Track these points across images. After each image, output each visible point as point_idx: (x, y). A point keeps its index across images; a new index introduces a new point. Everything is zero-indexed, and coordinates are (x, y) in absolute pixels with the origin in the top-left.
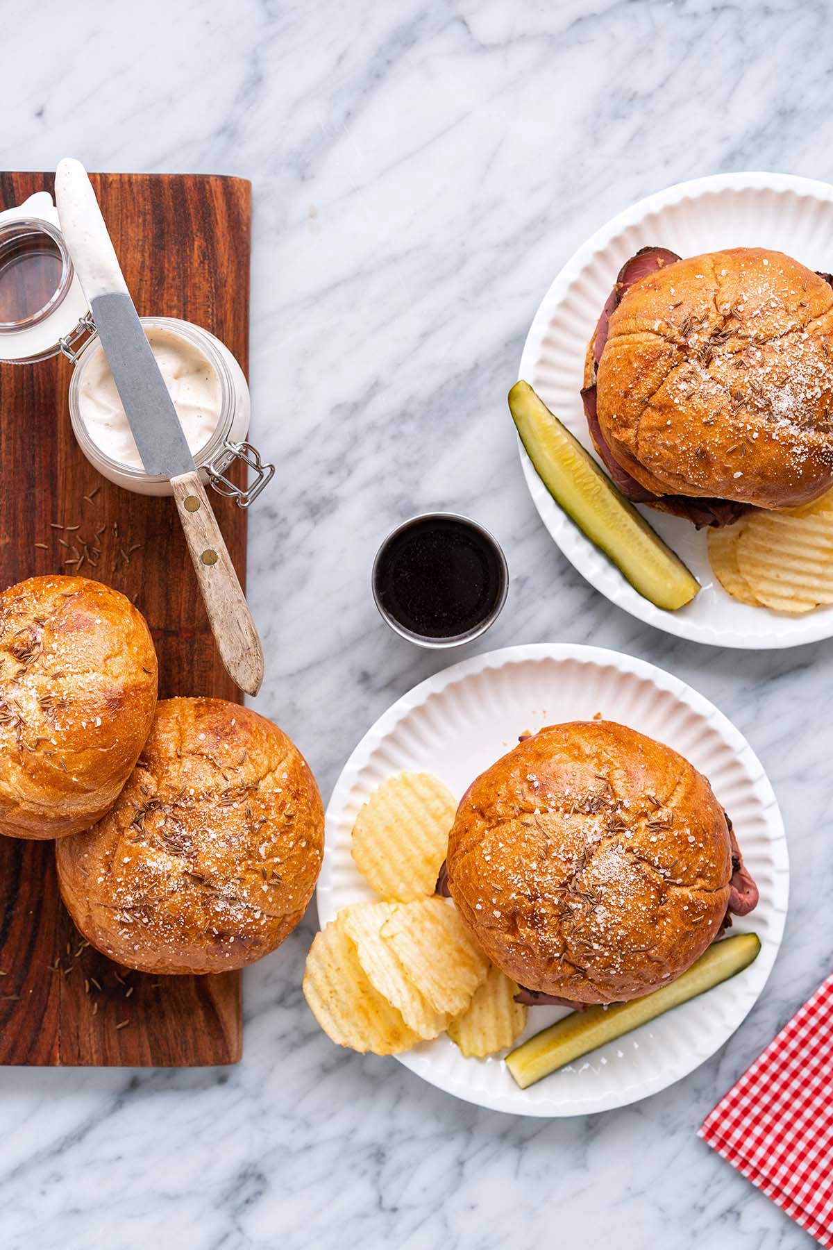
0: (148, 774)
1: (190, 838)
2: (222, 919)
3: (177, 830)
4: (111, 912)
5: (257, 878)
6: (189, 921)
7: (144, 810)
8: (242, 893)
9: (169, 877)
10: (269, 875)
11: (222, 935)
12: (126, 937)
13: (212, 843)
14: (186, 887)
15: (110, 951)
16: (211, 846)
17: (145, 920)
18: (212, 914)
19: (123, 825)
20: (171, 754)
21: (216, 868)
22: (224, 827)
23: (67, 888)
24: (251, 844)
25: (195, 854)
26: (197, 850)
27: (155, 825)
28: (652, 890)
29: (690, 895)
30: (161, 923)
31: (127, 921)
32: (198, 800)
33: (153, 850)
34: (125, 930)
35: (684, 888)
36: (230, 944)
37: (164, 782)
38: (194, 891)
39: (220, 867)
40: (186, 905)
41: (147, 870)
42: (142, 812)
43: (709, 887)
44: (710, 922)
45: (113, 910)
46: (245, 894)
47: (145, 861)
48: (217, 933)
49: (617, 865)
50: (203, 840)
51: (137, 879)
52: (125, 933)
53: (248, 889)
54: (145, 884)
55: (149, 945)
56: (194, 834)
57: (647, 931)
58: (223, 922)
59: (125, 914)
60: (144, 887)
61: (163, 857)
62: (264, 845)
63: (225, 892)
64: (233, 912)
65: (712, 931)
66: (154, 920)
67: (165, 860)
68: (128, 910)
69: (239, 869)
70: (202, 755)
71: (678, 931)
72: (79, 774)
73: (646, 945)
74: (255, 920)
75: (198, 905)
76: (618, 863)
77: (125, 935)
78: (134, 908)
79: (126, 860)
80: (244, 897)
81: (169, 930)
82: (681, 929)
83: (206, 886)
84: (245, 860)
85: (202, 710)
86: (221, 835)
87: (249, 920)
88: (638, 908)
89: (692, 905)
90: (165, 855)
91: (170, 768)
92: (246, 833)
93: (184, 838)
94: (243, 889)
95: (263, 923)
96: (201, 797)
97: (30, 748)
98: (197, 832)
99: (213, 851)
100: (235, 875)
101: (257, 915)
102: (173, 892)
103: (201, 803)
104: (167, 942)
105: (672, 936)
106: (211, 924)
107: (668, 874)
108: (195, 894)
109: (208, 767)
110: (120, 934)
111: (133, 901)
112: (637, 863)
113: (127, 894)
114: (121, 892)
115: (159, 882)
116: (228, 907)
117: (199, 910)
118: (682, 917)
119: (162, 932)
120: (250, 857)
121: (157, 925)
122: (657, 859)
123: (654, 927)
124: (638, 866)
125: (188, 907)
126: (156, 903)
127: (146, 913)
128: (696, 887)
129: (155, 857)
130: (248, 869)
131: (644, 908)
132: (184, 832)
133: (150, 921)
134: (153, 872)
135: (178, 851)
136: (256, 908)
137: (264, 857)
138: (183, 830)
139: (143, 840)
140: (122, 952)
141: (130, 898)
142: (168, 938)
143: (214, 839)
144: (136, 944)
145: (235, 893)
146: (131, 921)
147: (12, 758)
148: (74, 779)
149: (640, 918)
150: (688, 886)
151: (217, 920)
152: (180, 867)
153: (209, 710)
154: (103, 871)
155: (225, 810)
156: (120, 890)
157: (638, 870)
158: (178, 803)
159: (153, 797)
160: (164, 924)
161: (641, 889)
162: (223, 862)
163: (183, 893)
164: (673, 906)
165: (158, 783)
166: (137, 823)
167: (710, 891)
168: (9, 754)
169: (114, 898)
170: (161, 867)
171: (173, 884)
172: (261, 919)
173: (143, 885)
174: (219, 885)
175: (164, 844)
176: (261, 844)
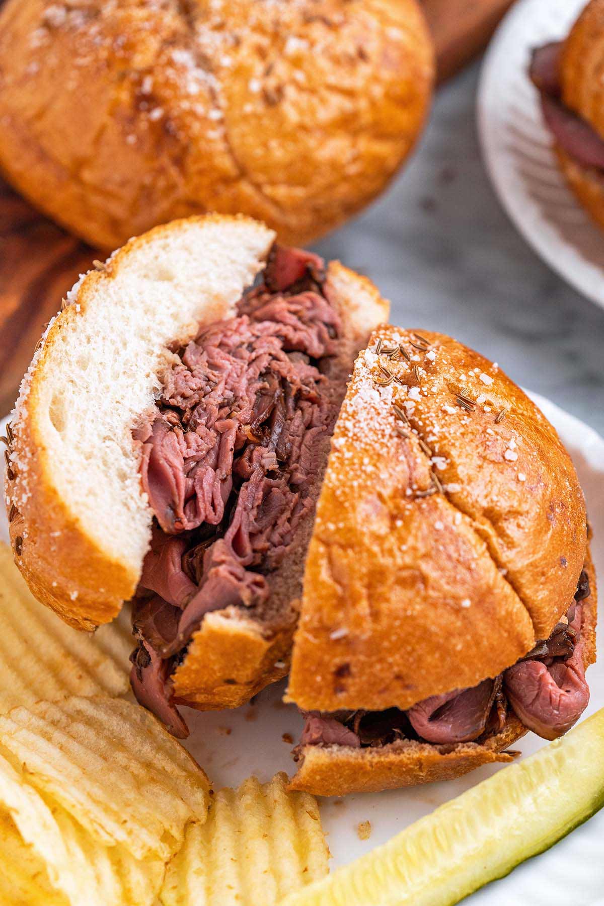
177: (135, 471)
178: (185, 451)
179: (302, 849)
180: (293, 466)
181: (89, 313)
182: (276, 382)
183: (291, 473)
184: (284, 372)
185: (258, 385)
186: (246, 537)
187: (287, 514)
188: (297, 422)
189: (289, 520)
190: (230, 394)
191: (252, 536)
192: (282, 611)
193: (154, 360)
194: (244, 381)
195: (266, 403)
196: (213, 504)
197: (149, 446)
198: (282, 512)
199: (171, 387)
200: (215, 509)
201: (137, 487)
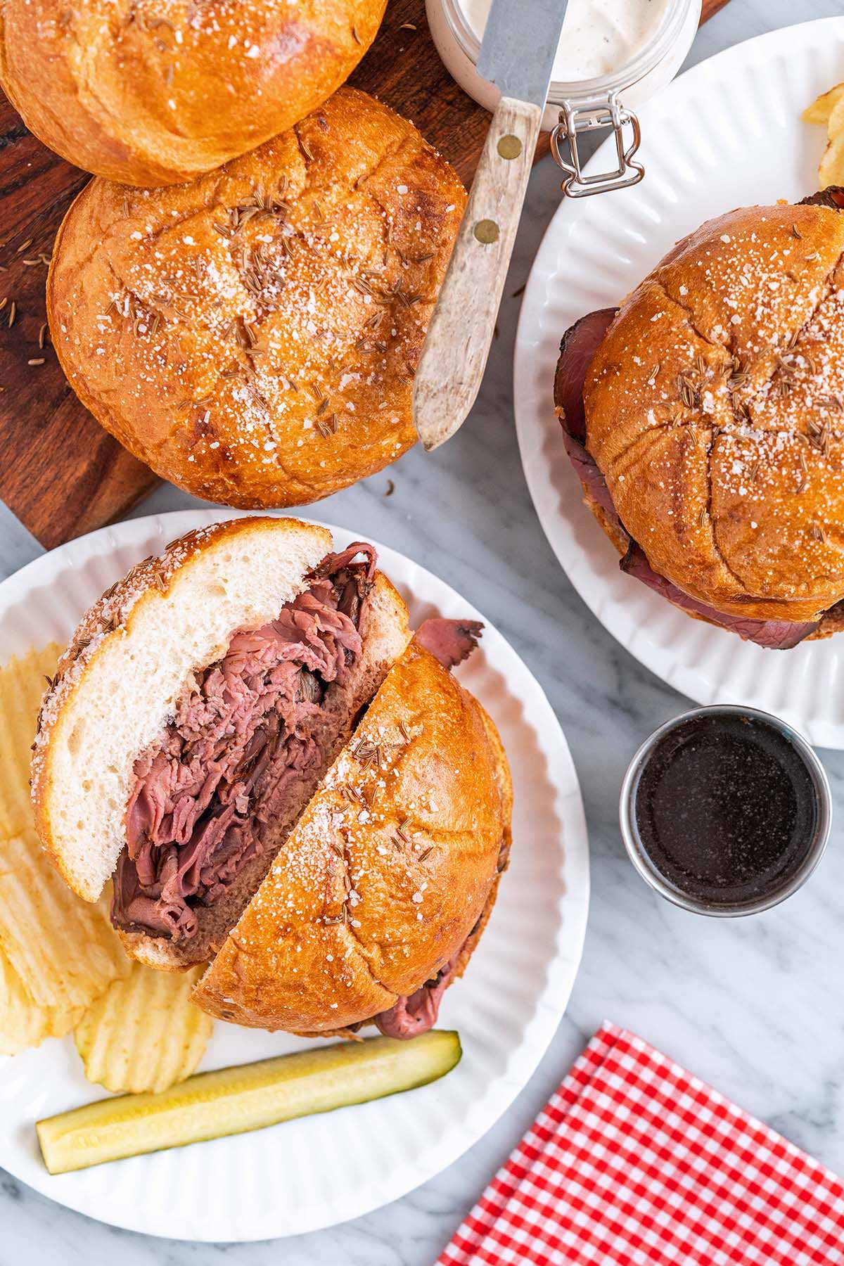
0: (304, 171)
1: (283, 285)
2: (229, 410)
3: (277, 263)
4: (111, 282)
5: (311, 403)
6: (191, 379)
7: (262, 204)
8: (278, 404)
9: (219, 305)
10: (326, 414)
11: (208, 430)
12: (102, 328)
13: (302, 314)
14: (225, 335)
15: (64, 329)
16: (297, 318)
17: (143, 329)
18: (222, 394)
19: (222, 199)
20: (352, 175)
21: (278, 347)
22: (331, 310)
23: (86, 212)
24: (342, 360)
25: (271, 309)
26: (277, 307)
27: (258, 233)
28: (321, 897)
29: (350, 951)
30: (158, 348)
31: (119, 309)
32: (332, 254)
33: (229, 258)
34: (109, 318)
35: (351, 938)
36: (208, 447)
37: (314, 196)
38: (231, 349)
39: (285, 350)
40: (205, 355)
41: (201, 275)
42: (257, 206)
43: (377, 968)
44: (335, 1006)
45: (117, 282)
46: (281, 408)
47: (208, 262)
48: (207, 421)
49: (316, 830)
50: (296, 302)
51: (179, 274)
52: (105, 322)
53: (289, 405)
54: (184, 287)
55: (118, 361)
56: (291, 285)
57: (266, 931)
58: (226, 414)
59: (127, 301)
60: (178, 290)
61: (233, 277)
62: (353, 375)
63: (261, 384)
64: (247, 415)
65: (326, 1019)
66: (152, 338)
67: (232, 283)
68: (134, 298)
69: (302, 373)
70: (383, 209)
71: (295, 970)
72: (182, 103)
73: (248, 943)
74: (262, 449)
75: (218, 370)
76: (320, 829)
77: (102, 322)
78: (143, 303)
79: (189, 240)
80: (276, 410)
81: (159, 366)
82: (301, 972)
83: (248, 356)
84: (318, 369)
85: (429, 161)
86: (321, 315)
87: (255, 443)
88: (286, 897)
89: (339, 962)
90: (237, 278)
91: (336, 188)
92: (349, 342)
93: (275, 278)
94: (283, 400)
95: (266, 461)
96: (339, 253)
97: (143, 25)
98: (296, 288)
99: (294, 324)
100: (292, 376)
101: (269, 446)
102: (206, 327)
103: (332, 260)
104: (142, 376)
105: (284, 969)
106: (210, 405)
107: (354, 903)
108: (228, 353)
109: (377, 228)
110: (99, 317)
111: (150, 294)
112: (338, 854)
113: (153, 279)
114: (147, 272)
115: (201, 301)
116: (249, 403)
117: (213, 376)
118: (315, 962)
119: (148, 360)
120: (327, 374)
121: (149, 347)
122: (362, 873)
123: (276, 936)
124: (335, 858)
125: (204, 360)
126: (176, 321)
127: (151, 322)
128: (365, 952)
129: (224, 268)
130: (311, 384)
131: (290, 904)
132: (282, 273)
133: (146, 334)
134: (205, 283)
135: (255, 285)
136: (276, 436)
137: (341, 388)
138: (283, 270)
139: (229, 236)
140: (77, 342)
141: (150, 287)
142: (148, 373)
143: (308, 313)
144: (104, 346)
145: (272, 395)
146: (126, 314)
147: (111, 22)
148: (172, 104)
149: (276, 909)
150: (358, 940)
151: (221, 406)
152: (241, 307)
153: (437, 168)
154: (149, 229)
155: (352, 293)
156: (148, 266)
157: (331, 860)
158: (307, 235)
159: (285, 201)
160: (159, 353)
161: (311, 882)
162: (293, 349)
163: (216, 338)
164: (320, 940)
165: (305, 192)
166: (240, 212)
167: (373, 975)
168: (111, 16)
169: (132, 270)
170: (219, 286)
171: (215, 318)
172: (268, 454)
173: (180, 286)
174: (262, 369)
175: (247, 264)
176: (352, 370)
177: (123, 804)
178: (173, 784)
179: (192, 1027)
180: (262, 805)
181: (134, 635)
182: (276, 722)
183: (258, 811)
184: (284, 716)
185: (260, 722)
186: (197, 872)
187: (237, 857)
188: (280, 763)
189: (237, 863)
190: (232, 729)
191: (202, 870)
192: (202, 947)
193: (178, 686)
194: (248, 718)
195: (261, 739)
196: (184, 831)
197: (144, 782)
198: (234, 853)
199: (183, 717)
200: (183, 836)
201: (121, 818)
